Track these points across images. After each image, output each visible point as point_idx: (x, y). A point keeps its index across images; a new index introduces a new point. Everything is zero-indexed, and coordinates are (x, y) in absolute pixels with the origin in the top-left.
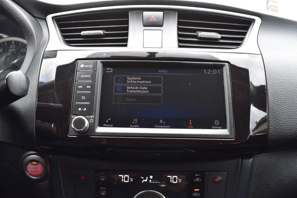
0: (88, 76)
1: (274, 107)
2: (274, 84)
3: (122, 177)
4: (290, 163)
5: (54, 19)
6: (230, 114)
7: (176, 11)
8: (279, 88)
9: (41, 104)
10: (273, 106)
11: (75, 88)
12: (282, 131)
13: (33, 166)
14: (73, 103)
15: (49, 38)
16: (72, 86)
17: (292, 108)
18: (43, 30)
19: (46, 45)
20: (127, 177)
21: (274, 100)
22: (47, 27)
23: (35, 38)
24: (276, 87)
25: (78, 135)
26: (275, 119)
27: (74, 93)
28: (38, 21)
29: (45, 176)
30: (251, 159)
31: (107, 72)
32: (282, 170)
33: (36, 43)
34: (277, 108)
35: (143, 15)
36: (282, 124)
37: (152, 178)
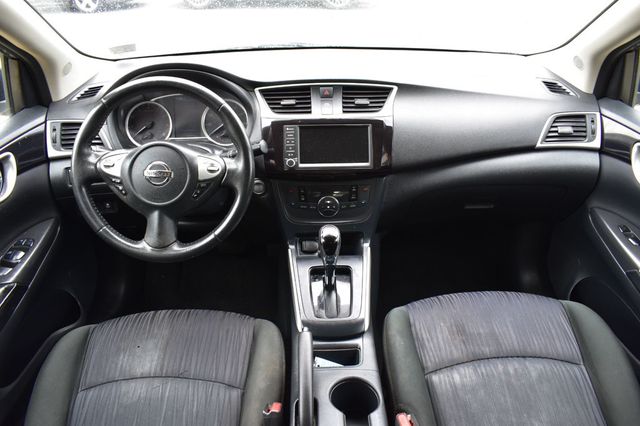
5: (260, 91)
7: (341, 87)
13: (257, 187)
14: (285, 151)
22: (256, 98)
25: (288, 169)
27: (284, 145)
30: (385, 178)
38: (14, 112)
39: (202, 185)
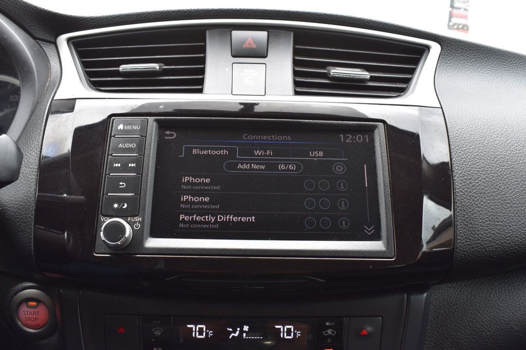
0: (131, 146)
1: (465, 201)
2: (464, 161)
3: (192, 328)
4: (492, 300)
5: (70, 42)
6: (386, 213)
7: (291, 31)
8: (472, 168)
9: (45, 196)
10: (462, 199)
11: (108, 167)
12: (480, 243)
13: (29, 310)
14: (103, 195)
15: (61, 76)
16: (102, 164)
17: (495, 202)
18: (51, 62)
19: (56, 88)
20: (202, 328)
21: (464, 189)
22: (57, 57)
23: (34, 76)
24: (468, 166)
25: (113, 252)
26: (467, 222)
27: (105, 177)
28: (42, 45)
29: (52, 328)
30: (425, 295)
31: (166, 138)
32: (479, 313)
33: (37, 85)
34: (471, 203)
35: (231, 36)
36: (478, 231)
37: (247, 330)
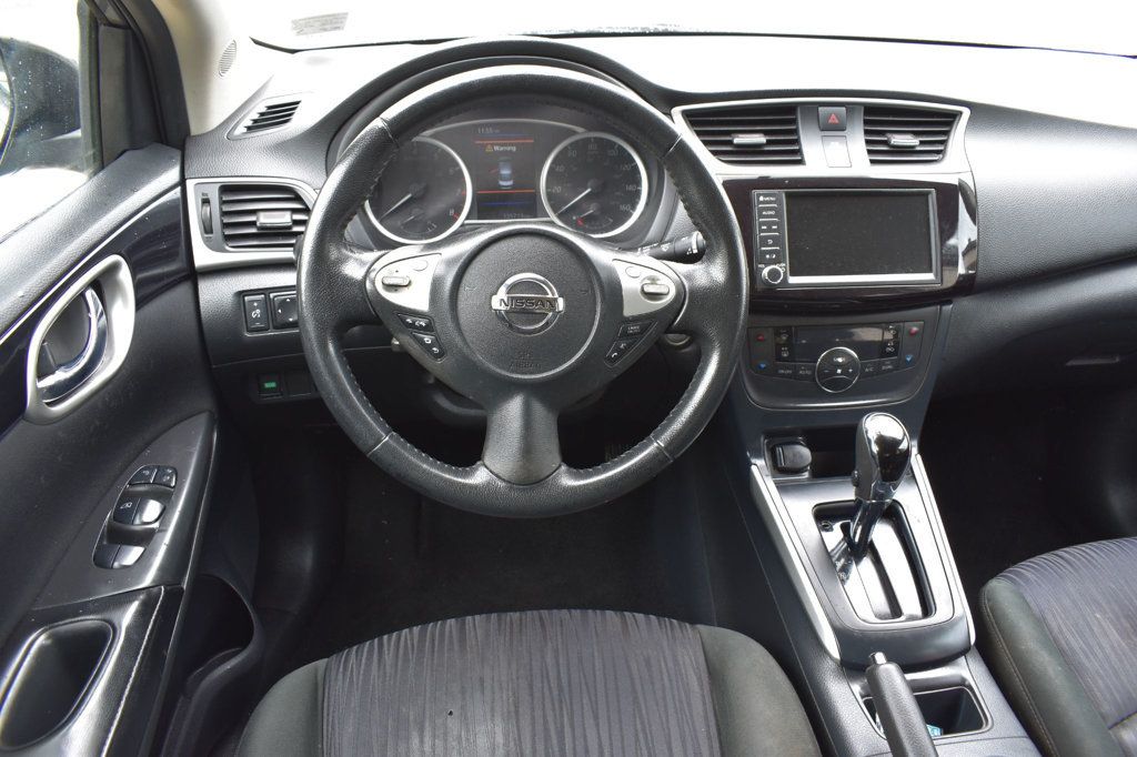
4: (993, 308)
5: (684, 114)
7: (862, 106)
17: (1004, 244)
25: (769, 288)
30: (951, 306)
32: (983, 317)
35: (818, 112)
38: (102, 161)
39: (633, 328)
